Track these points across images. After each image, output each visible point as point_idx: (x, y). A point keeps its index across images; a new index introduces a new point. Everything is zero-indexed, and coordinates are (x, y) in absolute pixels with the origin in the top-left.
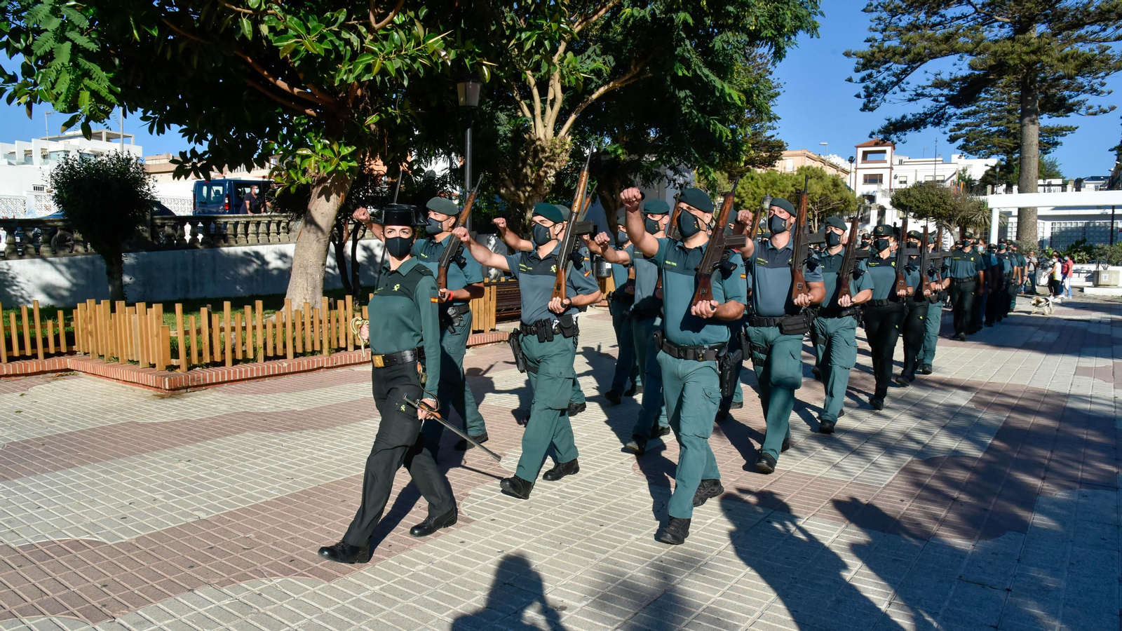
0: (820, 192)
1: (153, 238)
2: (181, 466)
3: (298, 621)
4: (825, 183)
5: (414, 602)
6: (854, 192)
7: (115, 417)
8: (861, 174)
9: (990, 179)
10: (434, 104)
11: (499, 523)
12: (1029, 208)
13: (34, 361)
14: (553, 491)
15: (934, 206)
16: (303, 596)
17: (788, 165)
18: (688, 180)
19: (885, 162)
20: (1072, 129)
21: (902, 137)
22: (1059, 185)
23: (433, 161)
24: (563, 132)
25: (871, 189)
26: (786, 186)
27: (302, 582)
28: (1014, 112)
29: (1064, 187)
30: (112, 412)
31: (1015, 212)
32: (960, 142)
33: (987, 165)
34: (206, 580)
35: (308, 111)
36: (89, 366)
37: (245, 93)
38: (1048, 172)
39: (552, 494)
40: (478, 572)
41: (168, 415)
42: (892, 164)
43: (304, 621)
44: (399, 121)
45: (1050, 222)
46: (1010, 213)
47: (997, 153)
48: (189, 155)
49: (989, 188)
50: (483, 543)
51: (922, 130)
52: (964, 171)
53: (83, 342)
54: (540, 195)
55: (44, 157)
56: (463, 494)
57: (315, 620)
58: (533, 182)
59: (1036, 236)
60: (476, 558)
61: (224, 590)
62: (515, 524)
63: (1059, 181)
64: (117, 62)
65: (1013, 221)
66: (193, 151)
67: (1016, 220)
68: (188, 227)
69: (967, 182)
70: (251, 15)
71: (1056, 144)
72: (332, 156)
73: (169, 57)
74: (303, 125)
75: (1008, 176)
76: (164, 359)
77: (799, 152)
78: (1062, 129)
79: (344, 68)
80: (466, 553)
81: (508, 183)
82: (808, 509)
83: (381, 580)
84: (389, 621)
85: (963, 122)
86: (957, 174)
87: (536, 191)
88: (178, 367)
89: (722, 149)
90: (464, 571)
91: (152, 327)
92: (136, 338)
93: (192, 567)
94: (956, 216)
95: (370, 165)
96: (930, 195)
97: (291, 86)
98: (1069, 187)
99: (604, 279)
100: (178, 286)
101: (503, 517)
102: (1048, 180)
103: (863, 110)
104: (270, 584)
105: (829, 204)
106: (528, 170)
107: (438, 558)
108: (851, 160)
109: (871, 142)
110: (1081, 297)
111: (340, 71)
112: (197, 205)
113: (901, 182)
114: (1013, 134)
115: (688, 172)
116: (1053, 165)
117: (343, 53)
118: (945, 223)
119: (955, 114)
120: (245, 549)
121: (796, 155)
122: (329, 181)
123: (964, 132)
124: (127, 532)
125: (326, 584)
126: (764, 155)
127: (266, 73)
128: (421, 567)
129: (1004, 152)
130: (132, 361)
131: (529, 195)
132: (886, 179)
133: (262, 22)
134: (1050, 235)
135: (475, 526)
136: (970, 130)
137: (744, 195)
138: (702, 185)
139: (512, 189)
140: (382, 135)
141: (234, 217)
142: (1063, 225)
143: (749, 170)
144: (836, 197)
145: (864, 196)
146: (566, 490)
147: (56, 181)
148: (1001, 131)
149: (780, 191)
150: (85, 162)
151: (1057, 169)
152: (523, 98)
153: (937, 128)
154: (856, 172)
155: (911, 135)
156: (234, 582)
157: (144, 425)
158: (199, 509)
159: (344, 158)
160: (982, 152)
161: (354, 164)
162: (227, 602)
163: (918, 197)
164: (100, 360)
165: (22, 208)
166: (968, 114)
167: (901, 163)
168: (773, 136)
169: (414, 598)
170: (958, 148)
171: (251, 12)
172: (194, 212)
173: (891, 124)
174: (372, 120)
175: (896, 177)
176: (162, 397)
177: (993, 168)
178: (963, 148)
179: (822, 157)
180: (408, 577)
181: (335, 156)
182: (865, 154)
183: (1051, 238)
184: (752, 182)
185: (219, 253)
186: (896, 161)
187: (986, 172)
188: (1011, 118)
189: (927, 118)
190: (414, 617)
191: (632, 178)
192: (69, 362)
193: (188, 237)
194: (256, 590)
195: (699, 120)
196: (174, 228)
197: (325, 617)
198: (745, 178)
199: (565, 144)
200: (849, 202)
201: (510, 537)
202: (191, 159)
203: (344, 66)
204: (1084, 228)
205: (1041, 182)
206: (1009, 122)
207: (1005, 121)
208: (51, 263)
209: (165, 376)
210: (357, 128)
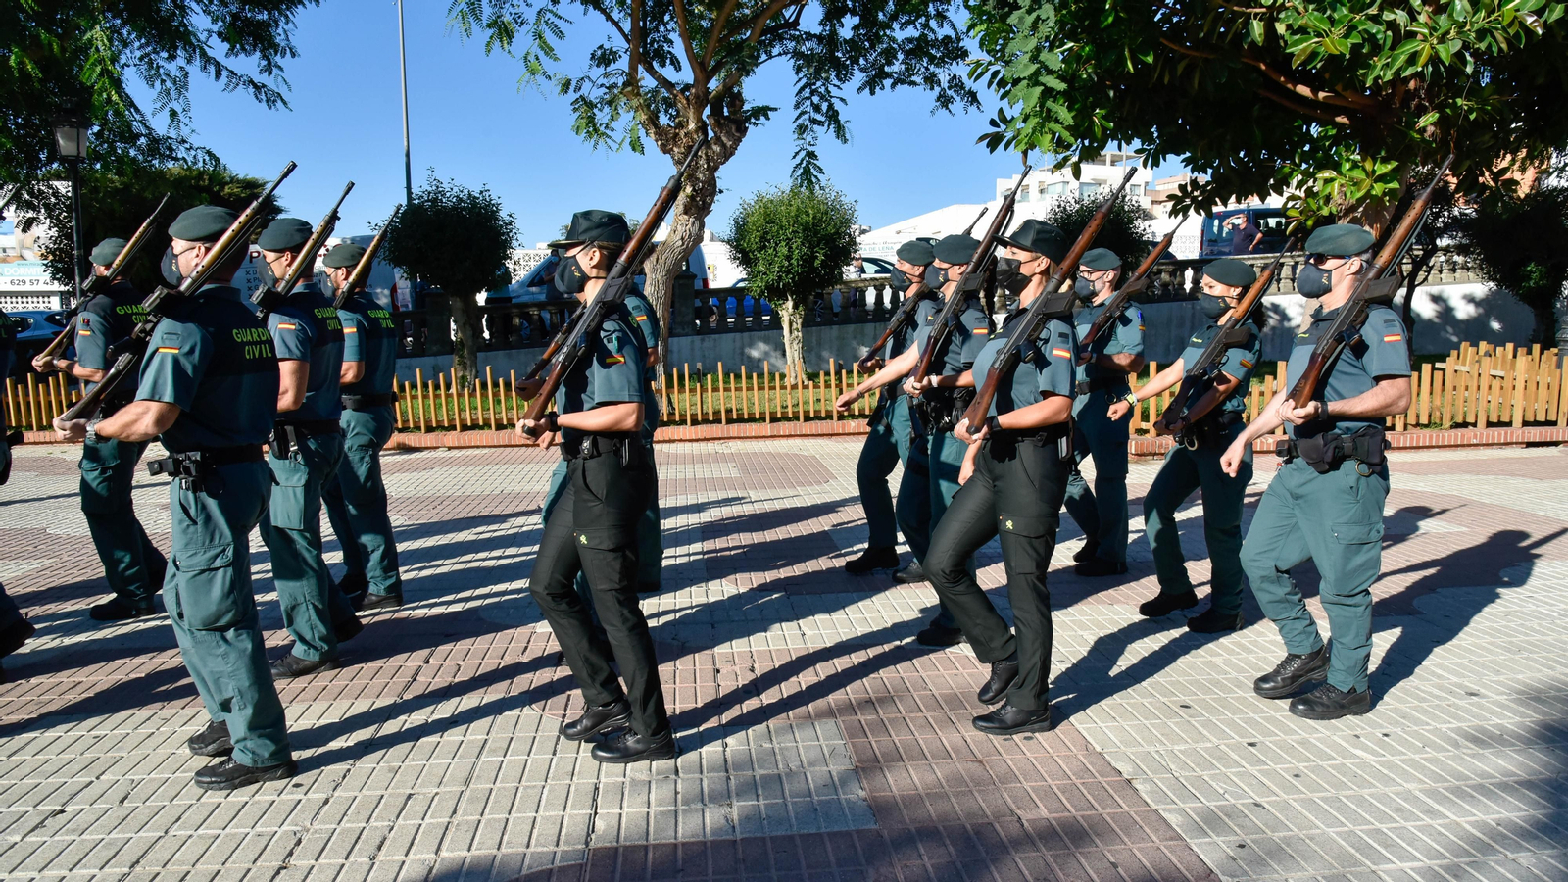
35: (1338, 119)
37: (1257, 107)
44: (1473, 116)
48: (1189, 189)
55: (1041, 191)
64: (1112, 94)
66: (1194, 183)
68: (1189, 274)
70: (1264, 13)
72: (1363, 176)
73: (1166, 81)
74: (1328, 137)
79: (1379, 62)
97: (1315, 91)
100: (1171, 347)
111: (1375, 66)
112: (1206, 244)
117: (1381, 42)
122: (1361, 209)
127: (1282, 79)
133: (1278, 19)
140: (1445, 139)
159: (1382, 179)
161: (1395, 185)
171: (1264, 10)
172: (1201, 254)
174: (1428, 120)
181: (1368, 176)
193: (1188, 286)
196: (1172, 274)
202: (1192, 192)
203: (1379, 60)
210: (1406, 135)
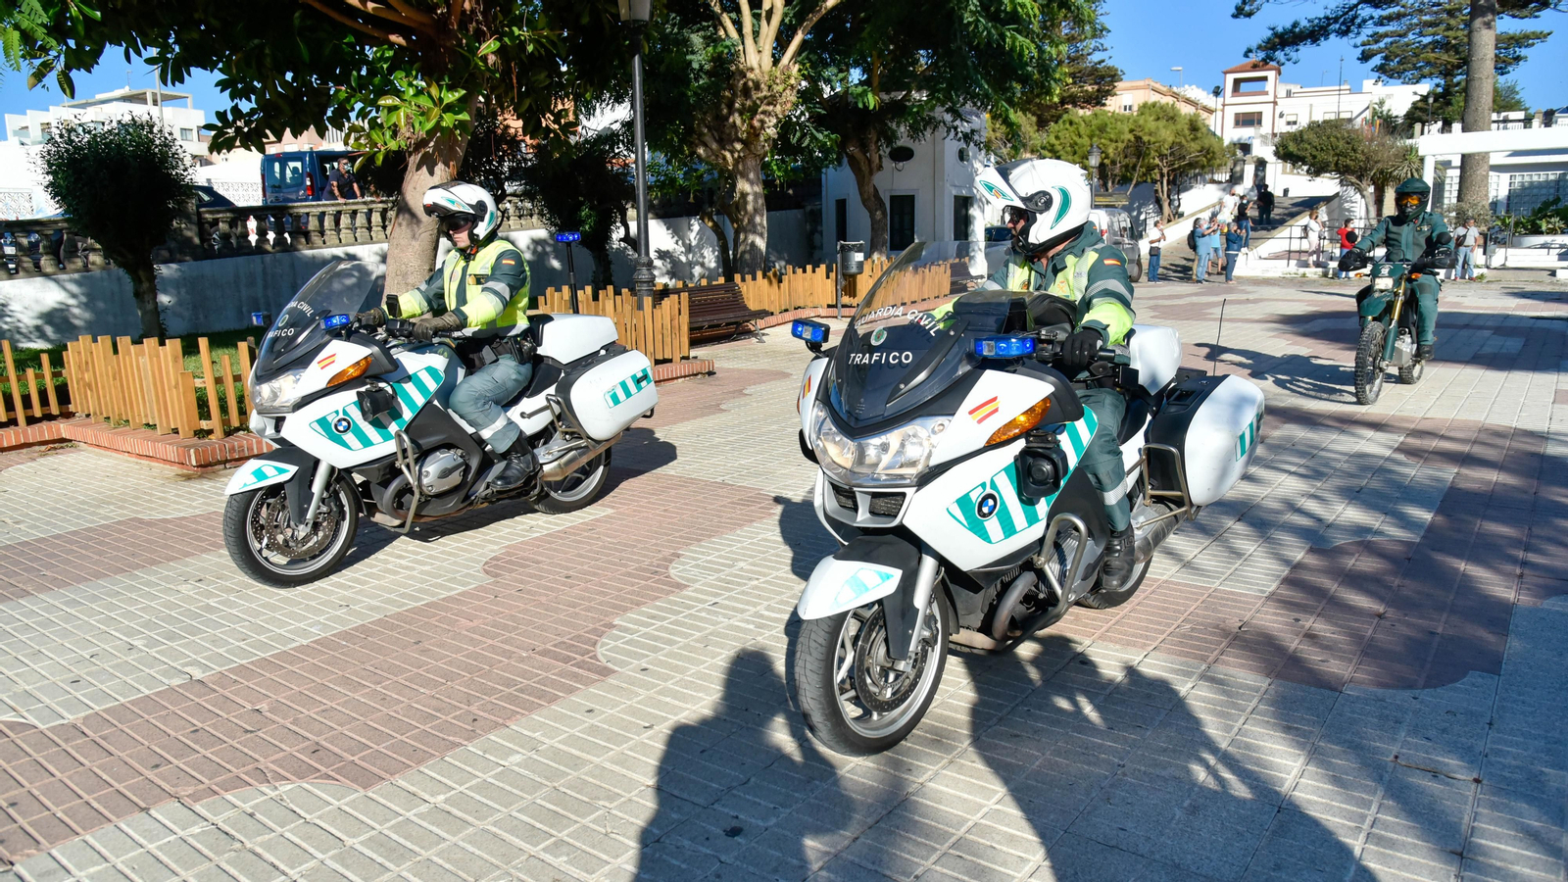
0: (1170, 139)
1: (202, 240)
2: (184, 588)
3: (301, 864)
4: (1179, 127)
5: (495, 824)
6: (1221, 139)
7: (113, 511)
8: (1230, 114)
9: (1419, 115)
10: (585, 20)
11: (655, 674)
12: (1479, 154)
13: (11, 430)
14: (746, 616)
15: (1338, 155)
16: (320, 817)
17: (1125, 100)
18: (975, 127)
19: (1266, 93)
20: (1541, 36)
21: (1293, 55)
22: (1520, 121)
23: (598, 111)
24: (785, 60)
25: (1245, 133)
26: (1121, 132)
27: (323, 791)
28: (1458, 14)
29: (1527, 122)
30: (109, 503)
31: (1457, 162)
32: (1377, 60)
33: (1415, 93)
34: (172, 790)
35: (393, 38)
36: (89, 433)
37: (297, 14)
38: (1505, 102)
39: (742, 621)
40: (608, 765)
41: (190, 506)
42: (1275, 96)
43: (312, 864)
44: (530, 48)
45: (1508, 175)
46: (1450, 162)
47: (1430, 75)
48: (230, 117)
49: (1418, 126)
50: (622, 711)
51: (1323, 42)
52: (1381, 103)
53: (81, 399)
54: (756, 155)
56: (605, 626)
57: (328, 862)
58: (745, 135)
59: (1487, 195)
60: (608, 740)
61: (198, 808)
62: (679, 676)
63: (1521, 115)
65: (1453, 175)
66: (235, 110)
67: (1457, 172)
68: (252, 224)
69: (1385, 120)
71: (1518, 59)
72: (431, 105)
74: (386, 60)
75: (1442, 109)
76: (189, 421)
77: (1141, 83)
78: (1527, 37)
80: (593, 730)
81: (708, 139)
82: (1147, 638)
83: (449, 783)
84: (448, 860)
85: (1381, 30)
86: (1371, 109)
87: (750, 150)
88: (210, 432)
89: (1024, 80)
90: (585, 762)
91: (168, 373)
92: (149, 390)
93: (157, 766)
94: (1371, 170)
95: (505, 120)
96: (1332, 139)
98: (1536, 122)
99: (853, 277)
101: (661, 664)
102: (1503, 114)
103: (1235, 16)
104: (273, 794)
105: (1184, 157)
106: (736, 119)
107: (547, 741)
108: (1217, 92)
109: (1247, 65)
110: (1552, 283)
112: (268, 191)
113: (1289, 123)
114: (1454, 46)
115: (977, 116)
116: (1512, 90)
118: (1354, 180)
119: (1372, 18)
120: (247, 731)
121: (1137, 88)
122: (432, 144)
123: (1382, 45)
124: (73, 704)
125: (362, 792)
126: (1090, 88)
128: (517, 758)
129: (1441, 73)
130: (148, 425)
131: (739, 157)
132: (1266, 120)
134: (1507, 193)
135: (615, 682)
136: (1391, 43)
137: (1059, 148)
138: (998, 135)
139: (714, 146)
140: (506, 72)
141: (318, 206)
142: (1527, 179)
143: (1066, 111)
144: (1195, 146)
145: (1235, 144)
146: (766, 613)
147: (48, 162)
148: (1437, 42)
149: (1111, 140)
150: (89, 132)
151: (1517, 97)
152: (724, 9)
153: (1345, 39)
154: (1223, 111)
155: (1306, 50)
156: (216, 793)
157: (150, 524)
158: (194, 663)
159: (449, 108)
160: (1409, 74)
161: (464, 116)
162: (196, 830)
163: (1316, 141)
164: (105, 425)
165: (28, 205)
166: (1390, 18)
167: (1289, 94)
168: (1103, 61)
169: (497, 816)
170: (1373, 70)
172: (264, 201)
173: (1276, 35)
174: (489, 47)
175: (1281, 115)
176: (188, 478)
177: (1425, 99)
178: (1381, 69)
179: (1175, 89)
180: (492, 777)
181: (435, 104)
182: (1237, 82)
183: (1509, 198)
184: (1071, 129)
185: (299, 259)
186: (1282, 92)
187: (1414, 103)
188: (1453, 22)
189: (1329, 25)
190: (490, 853)
191: (894, 126)
192: (63, 428)
193: (253, 238)
194: (248, 807)
195: (989, 33)
196: (232, 223)
197: (347, 856)
198: (1061, 122)
199: (789, 77)
200: (1214, 153)
201: (668, 699)
202: (234, 121)
204: (1557, 182)
205: (1494, 117)
206: (1449, 28)
207: (1443, 27)
208: (56, 281)
209: (190, 447)
210: (468, 62)
